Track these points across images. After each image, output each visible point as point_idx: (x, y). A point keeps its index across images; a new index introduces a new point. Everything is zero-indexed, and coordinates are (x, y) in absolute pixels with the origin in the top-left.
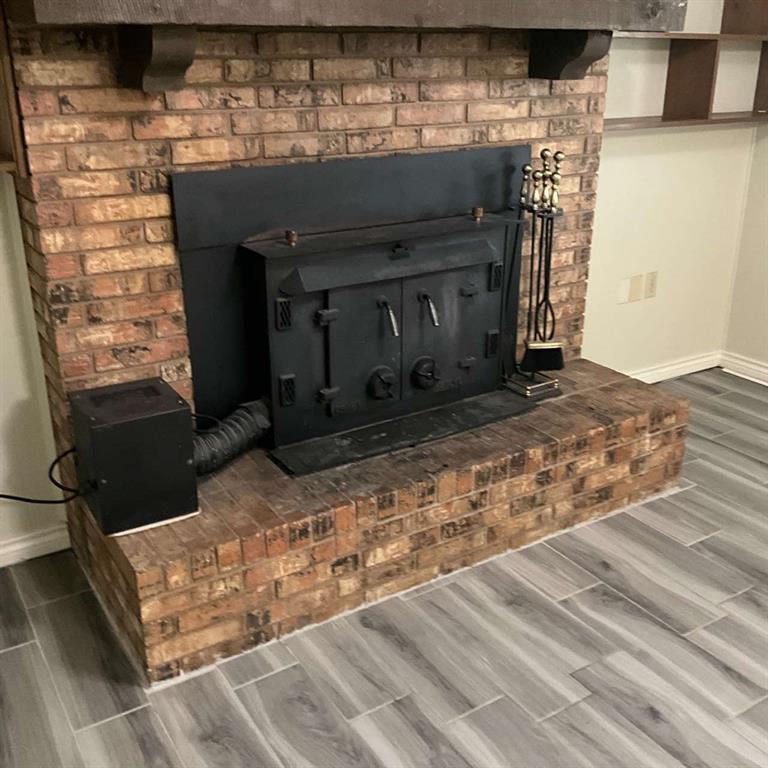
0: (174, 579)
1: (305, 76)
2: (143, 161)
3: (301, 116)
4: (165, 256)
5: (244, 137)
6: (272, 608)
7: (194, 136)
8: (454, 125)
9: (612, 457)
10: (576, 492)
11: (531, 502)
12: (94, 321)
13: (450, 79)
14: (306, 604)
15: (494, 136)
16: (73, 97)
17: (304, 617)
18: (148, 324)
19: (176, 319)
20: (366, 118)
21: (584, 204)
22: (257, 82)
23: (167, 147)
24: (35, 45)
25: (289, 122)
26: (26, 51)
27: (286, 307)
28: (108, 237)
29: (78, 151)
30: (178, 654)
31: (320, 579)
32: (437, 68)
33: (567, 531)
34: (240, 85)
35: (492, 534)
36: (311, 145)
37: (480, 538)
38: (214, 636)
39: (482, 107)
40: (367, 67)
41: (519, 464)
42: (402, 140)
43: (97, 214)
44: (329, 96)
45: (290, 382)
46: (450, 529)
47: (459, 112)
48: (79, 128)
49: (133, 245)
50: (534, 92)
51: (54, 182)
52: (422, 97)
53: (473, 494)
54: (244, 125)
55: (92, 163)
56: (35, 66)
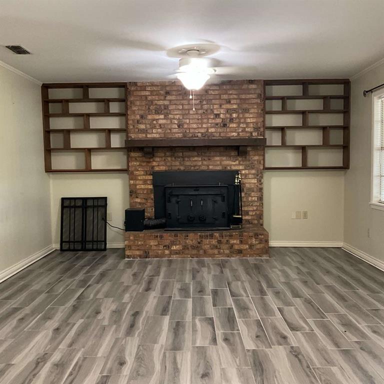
0: (131, 238)
1: (181, 155)
2: (148, 169)
3: (180, 163)
4: (151, 187)
5: (168, 166)
6: (150, 251)
7: (158, 166)
8: (218, 165)
9: (241, 242)
10: (231, 248)
11: (216, 247)
12: (137, 197)
13: (216, 156)
14: (157, 253)
15: (229, 168)
16: (137, 158)
17: (156, 256)
18: (146, 199)
19: (152, 199)
20: (195, 163)
21: (259, 186)
22: (171, 156)
23: (153, 167)
24: (132, 150)
25: (178, 163)
26: (131, 151)
27: (169, 198)
28: (141, 182)
29: (138, 167)
30: (131, 254)
31: (160, 248)
32: (212, 154)
33: (228, 258)
34: (167, 157)
35: (205, 252)
36: (182, 168)
37: (201, 252)
38: (138, 253)
39: (225, 162)
40: (195, 153)
41: (212, 236)
42: (204, 168)
43: (139, 178)
44: (186, 159)
45: (170, 214)
46: (193, 247)
47: (218, 163)
48: (138, 164)
49: (145, 184)
50: (239, 159)
51: (133, 172)
52: (209, 160)
53: (199, 240)
54: (168, 164)
55: (139, 169)
56: (132, 153)
